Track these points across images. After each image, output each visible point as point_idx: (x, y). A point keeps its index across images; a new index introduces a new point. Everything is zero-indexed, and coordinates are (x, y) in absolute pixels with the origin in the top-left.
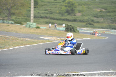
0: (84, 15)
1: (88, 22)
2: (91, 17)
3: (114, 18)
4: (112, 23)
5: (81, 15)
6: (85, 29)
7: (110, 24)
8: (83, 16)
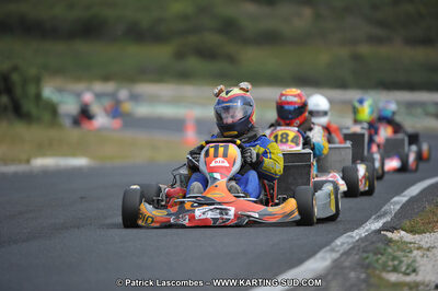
6: (165, 90)
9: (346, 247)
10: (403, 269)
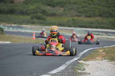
0: (29, 3)
1: (35, 15)
2: (42, 5)
3: (83, 7)
4: (79, 16)
5: (24, 2)
7: (75, 18)
8: (26, 4)
9: (69, 64)
10: (82, 69)
